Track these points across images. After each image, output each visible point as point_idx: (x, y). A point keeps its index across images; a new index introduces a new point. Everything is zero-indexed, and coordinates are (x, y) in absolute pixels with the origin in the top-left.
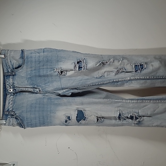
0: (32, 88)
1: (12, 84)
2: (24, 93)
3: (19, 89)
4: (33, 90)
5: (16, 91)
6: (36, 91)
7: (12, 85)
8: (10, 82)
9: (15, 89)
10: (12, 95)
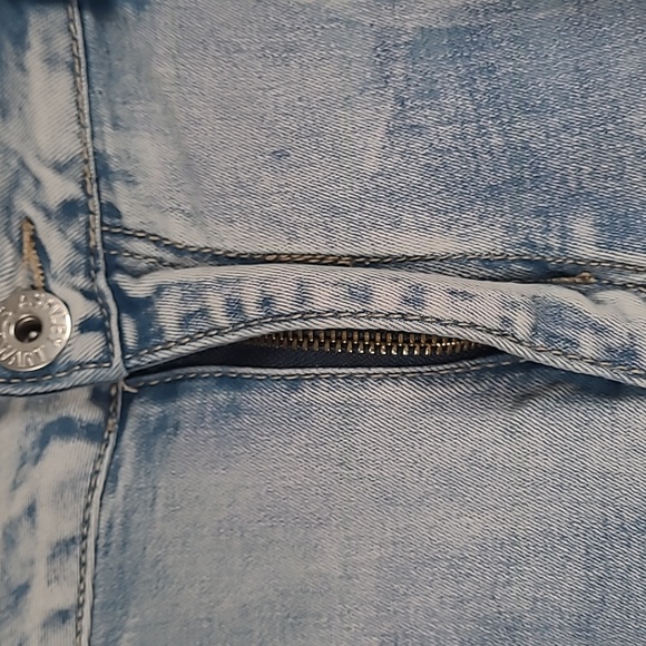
0: (494, 269)
1: (60, 189)
2: (325, 392)
3: (216, 303)
4: (522, 323)
5: (149, 334)
6: (589, 345)
7: (70, 209)
8: (27, 136)
9: (138, 289)
10: (65, 428)
